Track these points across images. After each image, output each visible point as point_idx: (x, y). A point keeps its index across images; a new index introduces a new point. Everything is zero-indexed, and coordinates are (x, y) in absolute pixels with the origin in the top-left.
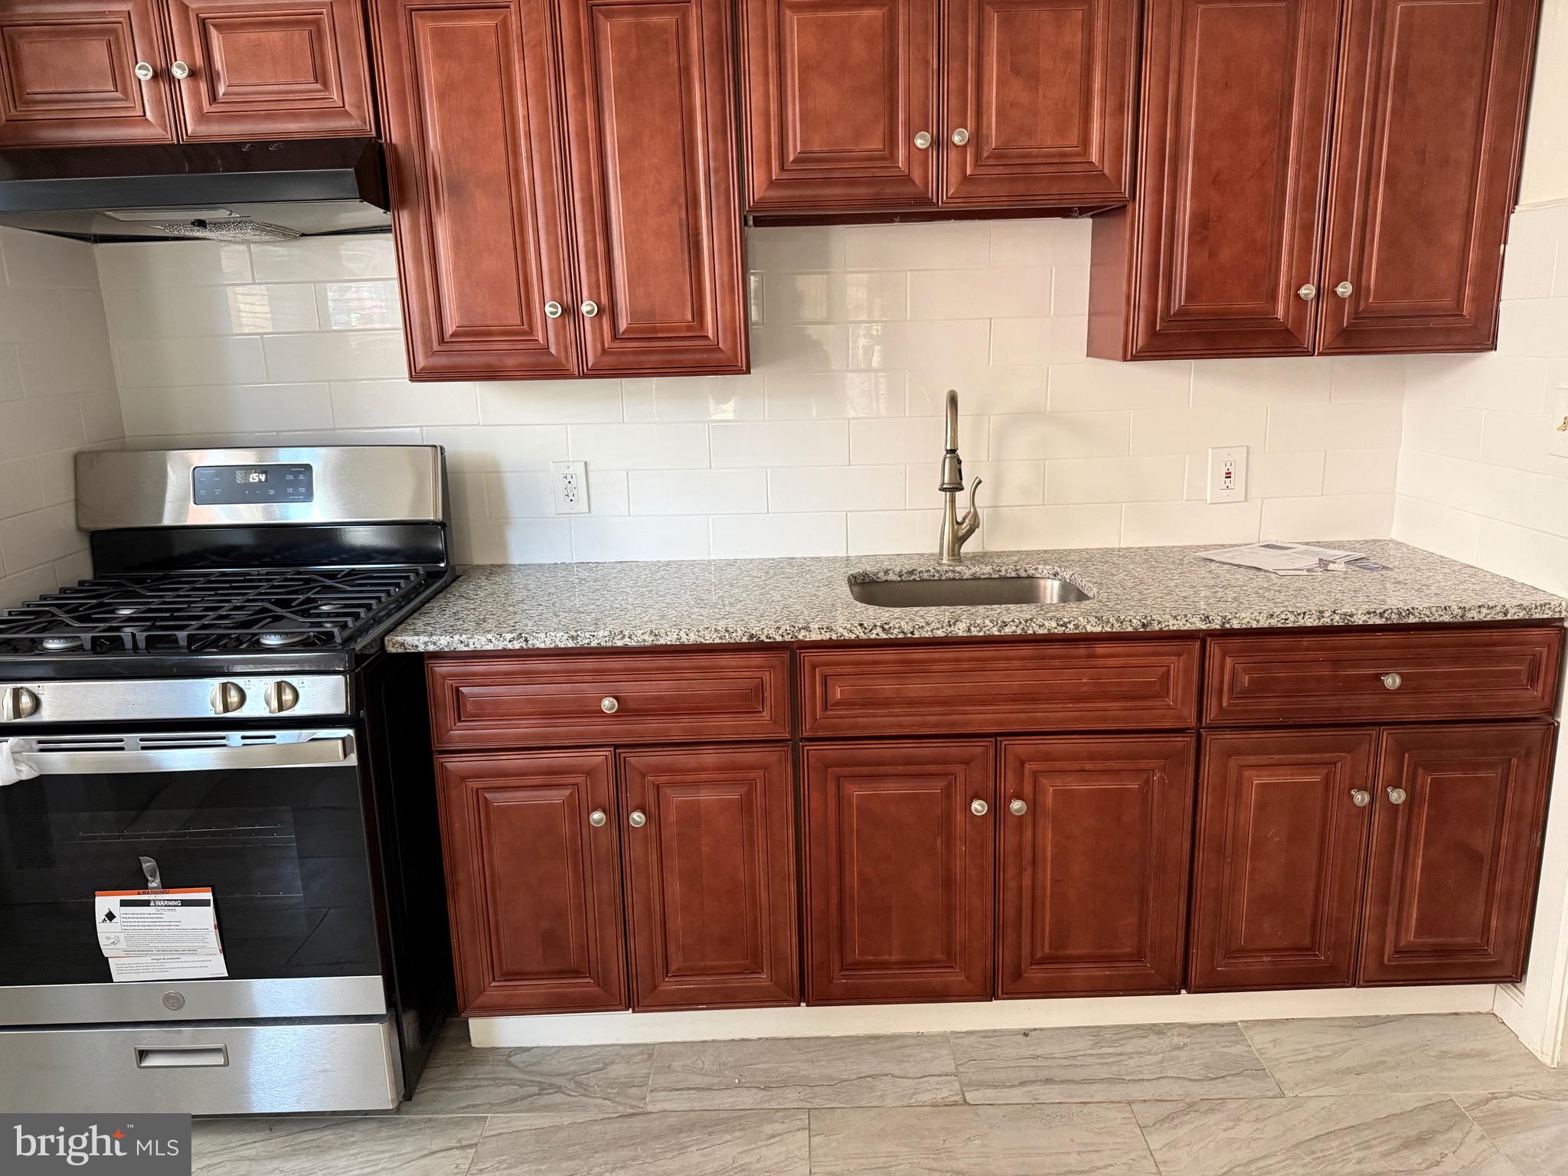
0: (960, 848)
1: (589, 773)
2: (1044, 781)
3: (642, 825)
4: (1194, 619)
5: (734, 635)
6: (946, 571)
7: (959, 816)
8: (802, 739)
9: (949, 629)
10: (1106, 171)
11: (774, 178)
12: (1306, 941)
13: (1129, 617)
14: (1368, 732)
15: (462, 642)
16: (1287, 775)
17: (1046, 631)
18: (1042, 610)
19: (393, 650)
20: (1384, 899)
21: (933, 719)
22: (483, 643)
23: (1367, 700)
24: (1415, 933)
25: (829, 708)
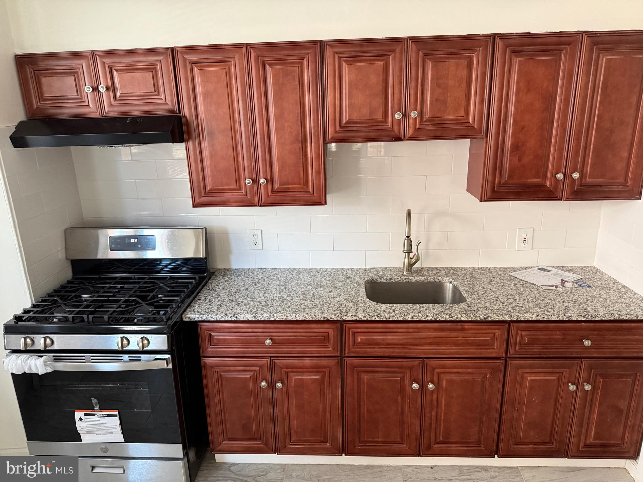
0: (407, 400)
1: (261, 367)
2: (442, 376)
3: (280, 388)
4: (506, 316)
5: (318, 317)
6: (405, 279)
7: (407, 388)
8: (344, 357)
9: (405, 317)
10: (475, 127)
11: (337, 130)
12: (548, 440)
13: (479, 315)
14: (577, 361)
15: (212, 317)
16: (541, 376)
17: (444, 319)
18: (443, 308)
19: (186, 320)
20: (581, 425)
21: (397, 350)
22: (220, 318)
23: (577, 349)
24: (593, 439)
25: (355, 345)
